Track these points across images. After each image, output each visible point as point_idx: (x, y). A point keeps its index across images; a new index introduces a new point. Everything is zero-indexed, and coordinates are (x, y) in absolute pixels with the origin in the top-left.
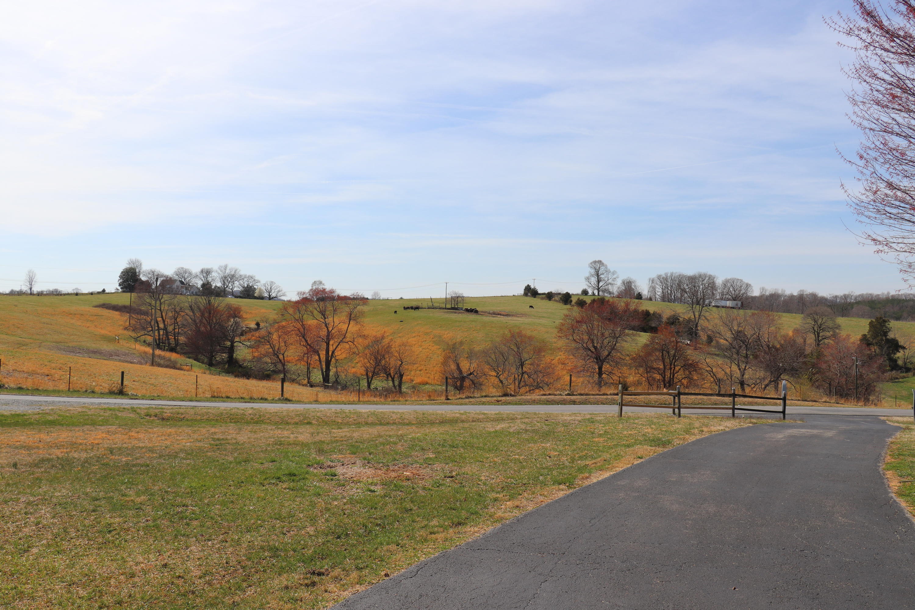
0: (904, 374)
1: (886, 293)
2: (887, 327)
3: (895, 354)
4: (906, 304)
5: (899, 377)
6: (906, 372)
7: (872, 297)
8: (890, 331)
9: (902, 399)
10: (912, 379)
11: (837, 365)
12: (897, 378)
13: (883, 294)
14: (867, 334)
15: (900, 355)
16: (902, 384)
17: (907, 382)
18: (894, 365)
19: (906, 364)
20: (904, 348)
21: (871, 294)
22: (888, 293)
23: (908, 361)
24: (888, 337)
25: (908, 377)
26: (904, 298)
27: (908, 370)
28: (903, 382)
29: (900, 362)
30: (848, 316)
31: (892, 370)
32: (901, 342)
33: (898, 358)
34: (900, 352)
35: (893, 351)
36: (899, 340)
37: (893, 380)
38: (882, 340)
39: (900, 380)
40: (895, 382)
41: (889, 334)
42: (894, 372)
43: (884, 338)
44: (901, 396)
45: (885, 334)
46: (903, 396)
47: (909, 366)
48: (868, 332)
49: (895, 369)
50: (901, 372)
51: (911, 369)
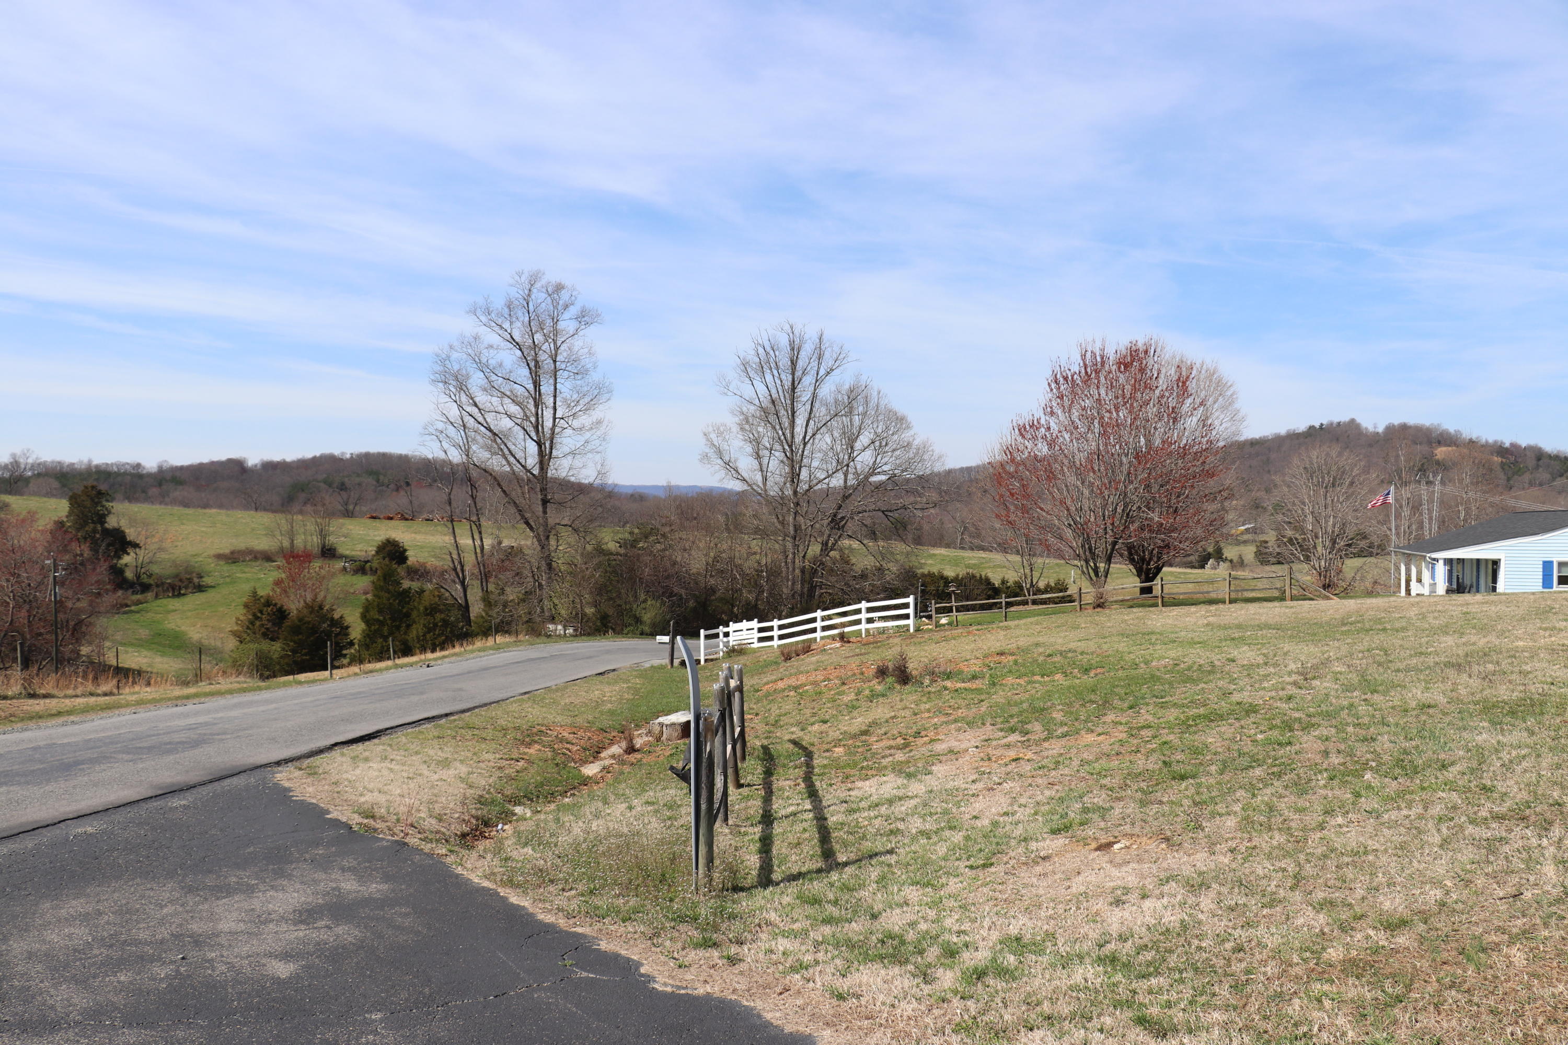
0: (139, 597)
1: (85, 460)
2: (103, 506)
3: (119, 558)
4: (119, 479)
5: (129, 603)
6: (143, 592)
7: (62, 467)
8: (109, 512)
9: (142, 646)
10: (154, 604)
11: (8, 580)
12: (127, 606)
13: (81, 462)
14: (65, 520)
15: (127, 559)
16: (138, 616)
17: (147, 612)
18: (119, 580)
19: (140, 576)
20: (136, 546)
21: (59, 463)
22: (90, 461)
23: (143, 570)
24: (106, 525)
25: (146, 602)
26: (116, 469)
27: (145, 588)
28: (138, 612)
29: (129, 574)
30: (21, 494)
31: (115, 590)
32: (131, 534)
33: (126, 565)
34: (128, 554)
35: (116, 552)
36: (127, 531)
37: (120, 608)
38: (95, 531)
39: (133, 608)
40: (125, 613)
41: (108, 519)
42: (120, 593)
43: (99, 527)
44: (137, 639)
45: (102, 519)
46: (141, 639)
47: (145, 580)
48: (67, 517)
49: (121, 588)
50: (133, 593)
51: (150, 585)
